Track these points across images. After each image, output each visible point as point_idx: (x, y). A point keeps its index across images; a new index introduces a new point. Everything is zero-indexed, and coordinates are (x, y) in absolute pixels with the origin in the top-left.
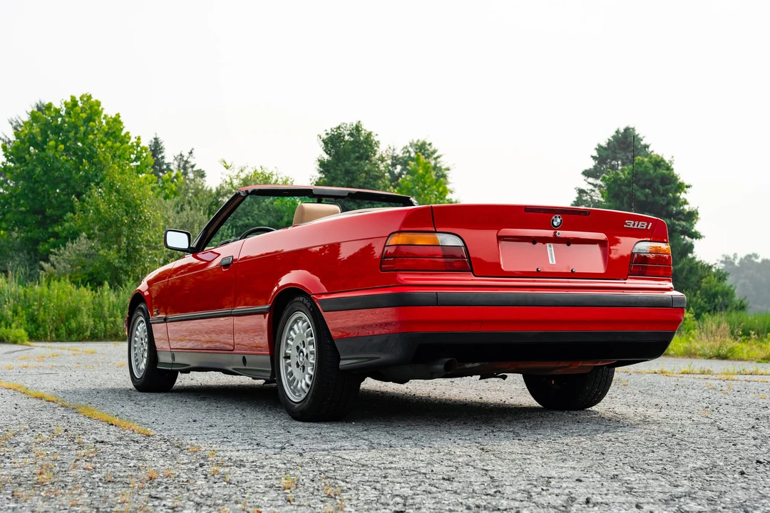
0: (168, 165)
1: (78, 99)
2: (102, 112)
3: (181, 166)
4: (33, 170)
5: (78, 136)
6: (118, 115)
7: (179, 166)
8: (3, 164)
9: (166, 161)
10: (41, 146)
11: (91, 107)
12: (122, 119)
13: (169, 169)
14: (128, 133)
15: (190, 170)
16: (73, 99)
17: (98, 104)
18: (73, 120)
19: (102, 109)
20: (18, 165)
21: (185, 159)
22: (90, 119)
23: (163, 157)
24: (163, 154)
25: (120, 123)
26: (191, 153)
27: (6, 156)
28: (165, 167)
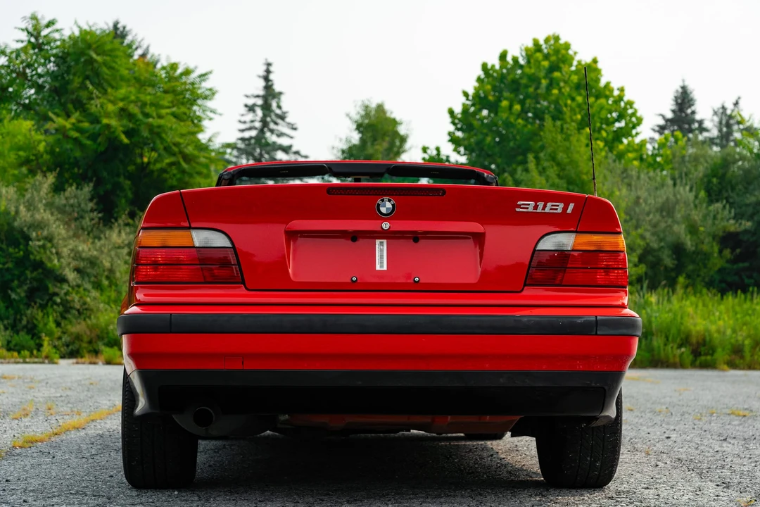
0: (701, 122)
1: (542, 42)
2: (572, 59)
3: (724, 122)
4: (484, 140)
5: (539, 91)
6: (595, 61)
7: (720, 123)
8: (450, 134)
9: (698, 117)
10: (494, 108)
11: (557, 51)
12: (600, 65)
13: (702, 129)
14: (608, 84)
15: (735, 127)
16: (536, 43)
17: (567, 46)
18: (533, 71)
19: (575, 53)
20: (467, 135)
21: (729, 112)
22: (554, 68)
23: (693, 113)
24: (693, 108)
25: (598, 71)
26: (736, 104)
27: (453, 123)
28: (696, 125)
